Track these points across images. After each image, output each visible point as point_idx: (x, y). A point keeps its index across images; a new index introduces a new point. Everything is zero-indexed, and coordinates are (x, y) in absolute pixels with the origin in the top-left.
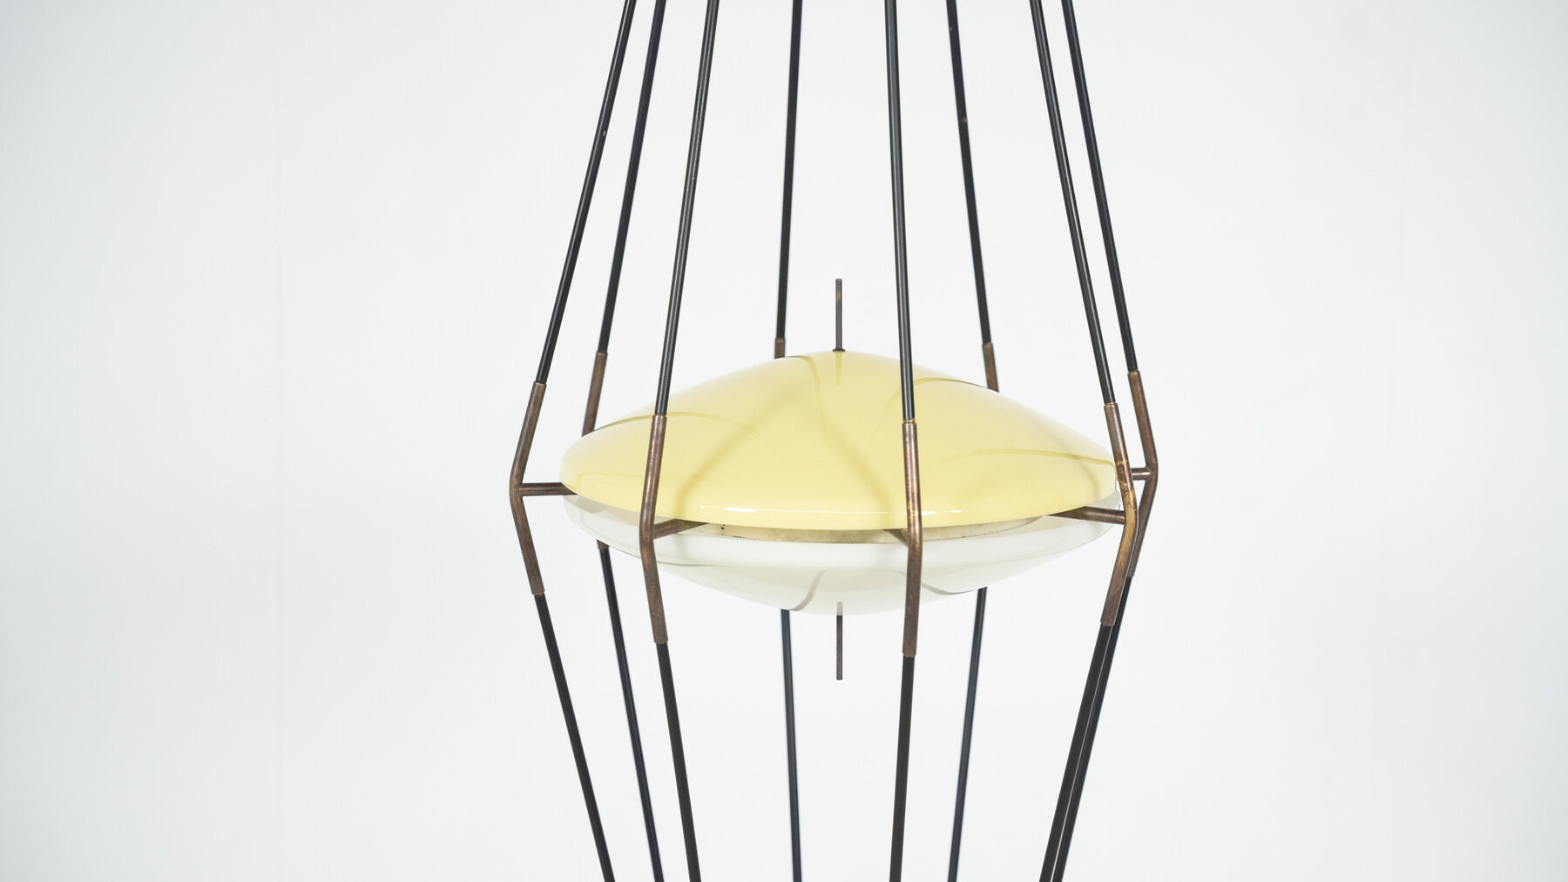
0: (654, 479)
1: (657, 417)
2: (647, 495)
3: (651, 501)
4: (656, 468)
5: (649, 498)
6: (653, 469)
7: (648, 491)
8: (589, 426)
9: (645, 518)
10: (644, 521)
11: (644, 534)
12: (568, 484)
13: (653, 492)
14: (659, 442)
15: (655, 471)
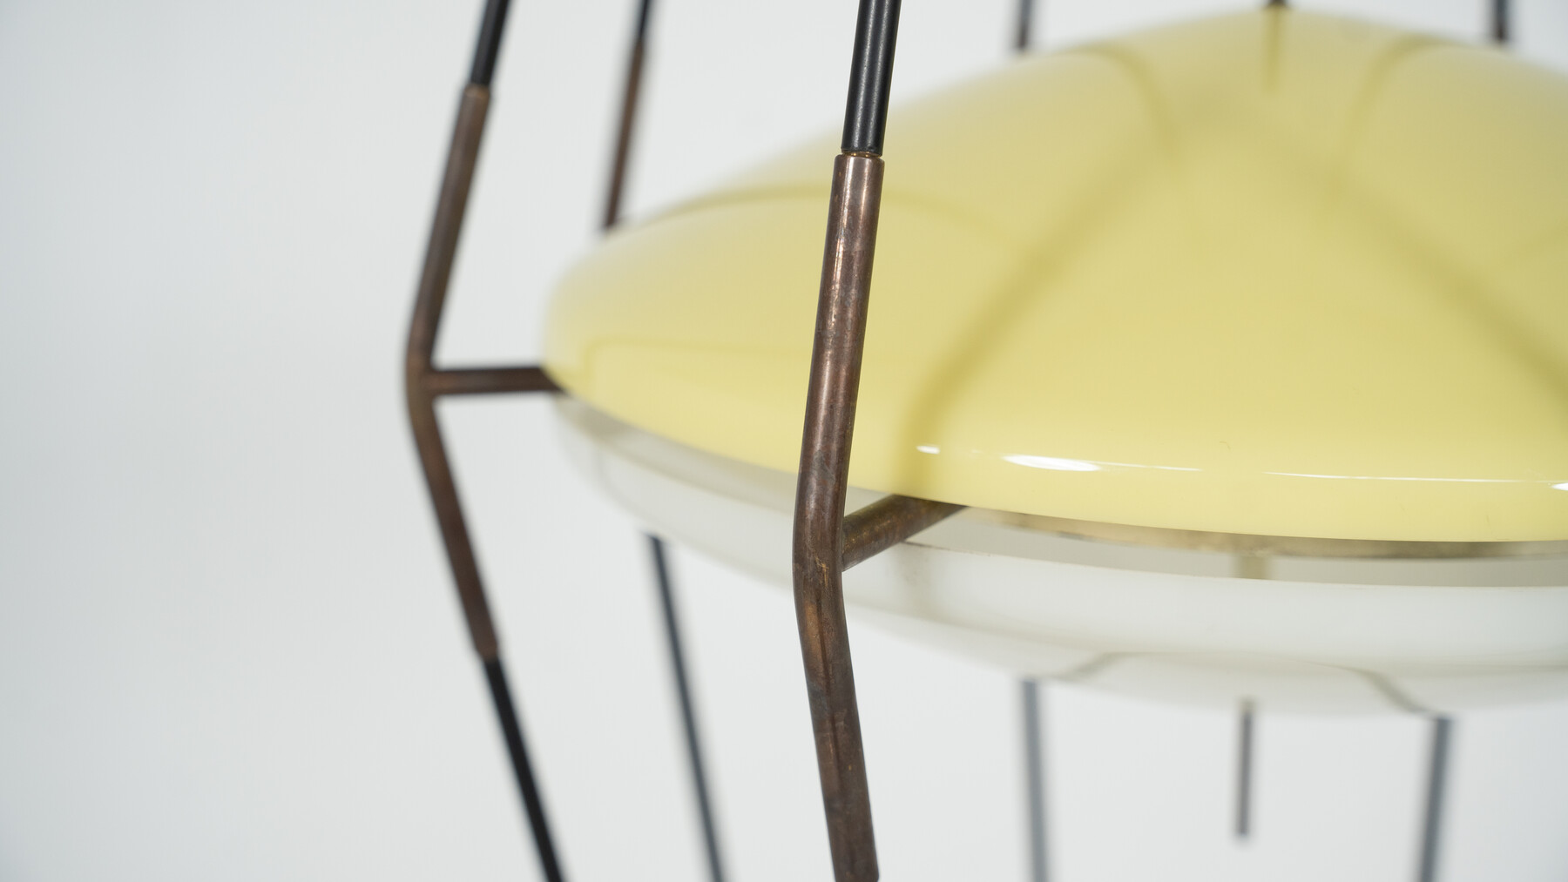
0: (843, 373)
1: (851, 162)
2: (820, 429)
3: (834, 447)
4: (849, 336)
5: (828, 436)
6: (839, 340)
7: (822, 413)
8: (612, 215)
9: (812, 505)
10: (810, 516)
11: (810, 558)
12: (559, 364)
13: (838, 414)
14: (858, 246)
15: (847, 345)
